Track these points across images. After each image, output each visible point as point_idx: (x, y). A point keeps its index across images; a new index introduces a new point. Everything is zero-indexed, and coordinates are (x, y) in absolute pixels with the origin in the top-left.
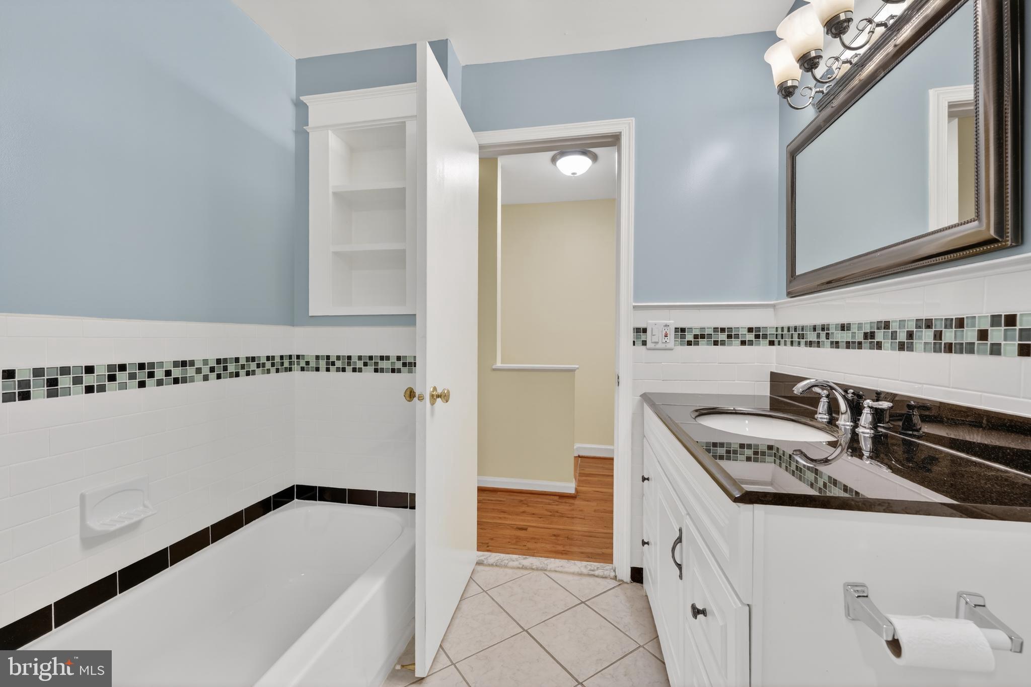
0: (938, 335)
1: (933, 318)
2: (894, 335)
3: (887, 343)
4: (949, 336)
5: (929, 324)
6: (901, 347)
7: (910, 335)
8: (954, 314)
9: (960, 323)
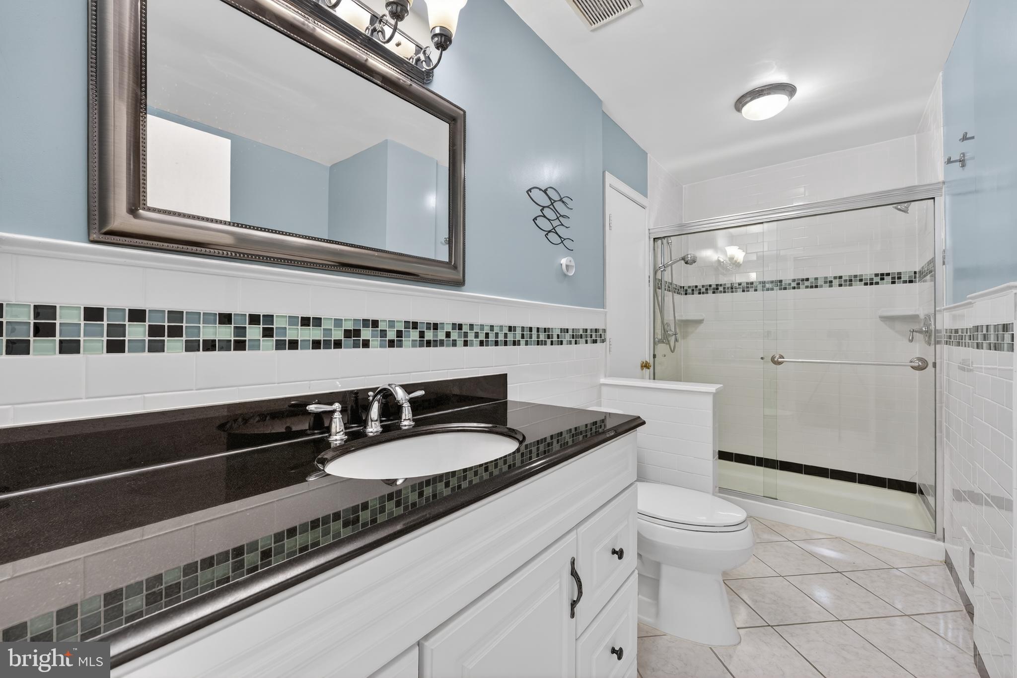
0: (422, 334)
1: (419, 321)
2: (383, 333)
3: (375, 342)
4: (429, 335)
5: (415, 325)
6: (391, 344)
7: (399, 334)
8: (433, 320)
9: (436, 326)
